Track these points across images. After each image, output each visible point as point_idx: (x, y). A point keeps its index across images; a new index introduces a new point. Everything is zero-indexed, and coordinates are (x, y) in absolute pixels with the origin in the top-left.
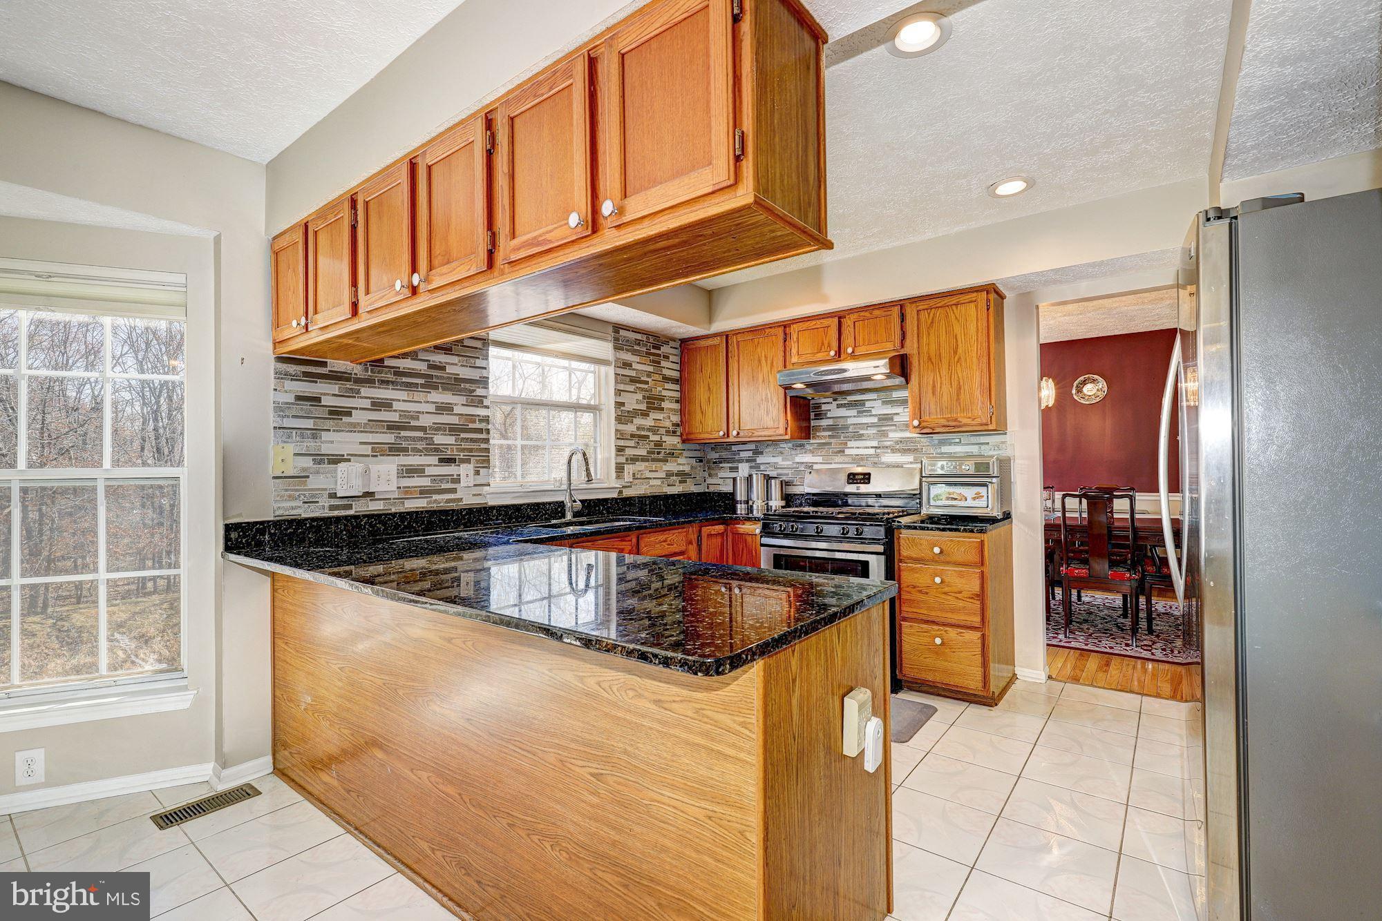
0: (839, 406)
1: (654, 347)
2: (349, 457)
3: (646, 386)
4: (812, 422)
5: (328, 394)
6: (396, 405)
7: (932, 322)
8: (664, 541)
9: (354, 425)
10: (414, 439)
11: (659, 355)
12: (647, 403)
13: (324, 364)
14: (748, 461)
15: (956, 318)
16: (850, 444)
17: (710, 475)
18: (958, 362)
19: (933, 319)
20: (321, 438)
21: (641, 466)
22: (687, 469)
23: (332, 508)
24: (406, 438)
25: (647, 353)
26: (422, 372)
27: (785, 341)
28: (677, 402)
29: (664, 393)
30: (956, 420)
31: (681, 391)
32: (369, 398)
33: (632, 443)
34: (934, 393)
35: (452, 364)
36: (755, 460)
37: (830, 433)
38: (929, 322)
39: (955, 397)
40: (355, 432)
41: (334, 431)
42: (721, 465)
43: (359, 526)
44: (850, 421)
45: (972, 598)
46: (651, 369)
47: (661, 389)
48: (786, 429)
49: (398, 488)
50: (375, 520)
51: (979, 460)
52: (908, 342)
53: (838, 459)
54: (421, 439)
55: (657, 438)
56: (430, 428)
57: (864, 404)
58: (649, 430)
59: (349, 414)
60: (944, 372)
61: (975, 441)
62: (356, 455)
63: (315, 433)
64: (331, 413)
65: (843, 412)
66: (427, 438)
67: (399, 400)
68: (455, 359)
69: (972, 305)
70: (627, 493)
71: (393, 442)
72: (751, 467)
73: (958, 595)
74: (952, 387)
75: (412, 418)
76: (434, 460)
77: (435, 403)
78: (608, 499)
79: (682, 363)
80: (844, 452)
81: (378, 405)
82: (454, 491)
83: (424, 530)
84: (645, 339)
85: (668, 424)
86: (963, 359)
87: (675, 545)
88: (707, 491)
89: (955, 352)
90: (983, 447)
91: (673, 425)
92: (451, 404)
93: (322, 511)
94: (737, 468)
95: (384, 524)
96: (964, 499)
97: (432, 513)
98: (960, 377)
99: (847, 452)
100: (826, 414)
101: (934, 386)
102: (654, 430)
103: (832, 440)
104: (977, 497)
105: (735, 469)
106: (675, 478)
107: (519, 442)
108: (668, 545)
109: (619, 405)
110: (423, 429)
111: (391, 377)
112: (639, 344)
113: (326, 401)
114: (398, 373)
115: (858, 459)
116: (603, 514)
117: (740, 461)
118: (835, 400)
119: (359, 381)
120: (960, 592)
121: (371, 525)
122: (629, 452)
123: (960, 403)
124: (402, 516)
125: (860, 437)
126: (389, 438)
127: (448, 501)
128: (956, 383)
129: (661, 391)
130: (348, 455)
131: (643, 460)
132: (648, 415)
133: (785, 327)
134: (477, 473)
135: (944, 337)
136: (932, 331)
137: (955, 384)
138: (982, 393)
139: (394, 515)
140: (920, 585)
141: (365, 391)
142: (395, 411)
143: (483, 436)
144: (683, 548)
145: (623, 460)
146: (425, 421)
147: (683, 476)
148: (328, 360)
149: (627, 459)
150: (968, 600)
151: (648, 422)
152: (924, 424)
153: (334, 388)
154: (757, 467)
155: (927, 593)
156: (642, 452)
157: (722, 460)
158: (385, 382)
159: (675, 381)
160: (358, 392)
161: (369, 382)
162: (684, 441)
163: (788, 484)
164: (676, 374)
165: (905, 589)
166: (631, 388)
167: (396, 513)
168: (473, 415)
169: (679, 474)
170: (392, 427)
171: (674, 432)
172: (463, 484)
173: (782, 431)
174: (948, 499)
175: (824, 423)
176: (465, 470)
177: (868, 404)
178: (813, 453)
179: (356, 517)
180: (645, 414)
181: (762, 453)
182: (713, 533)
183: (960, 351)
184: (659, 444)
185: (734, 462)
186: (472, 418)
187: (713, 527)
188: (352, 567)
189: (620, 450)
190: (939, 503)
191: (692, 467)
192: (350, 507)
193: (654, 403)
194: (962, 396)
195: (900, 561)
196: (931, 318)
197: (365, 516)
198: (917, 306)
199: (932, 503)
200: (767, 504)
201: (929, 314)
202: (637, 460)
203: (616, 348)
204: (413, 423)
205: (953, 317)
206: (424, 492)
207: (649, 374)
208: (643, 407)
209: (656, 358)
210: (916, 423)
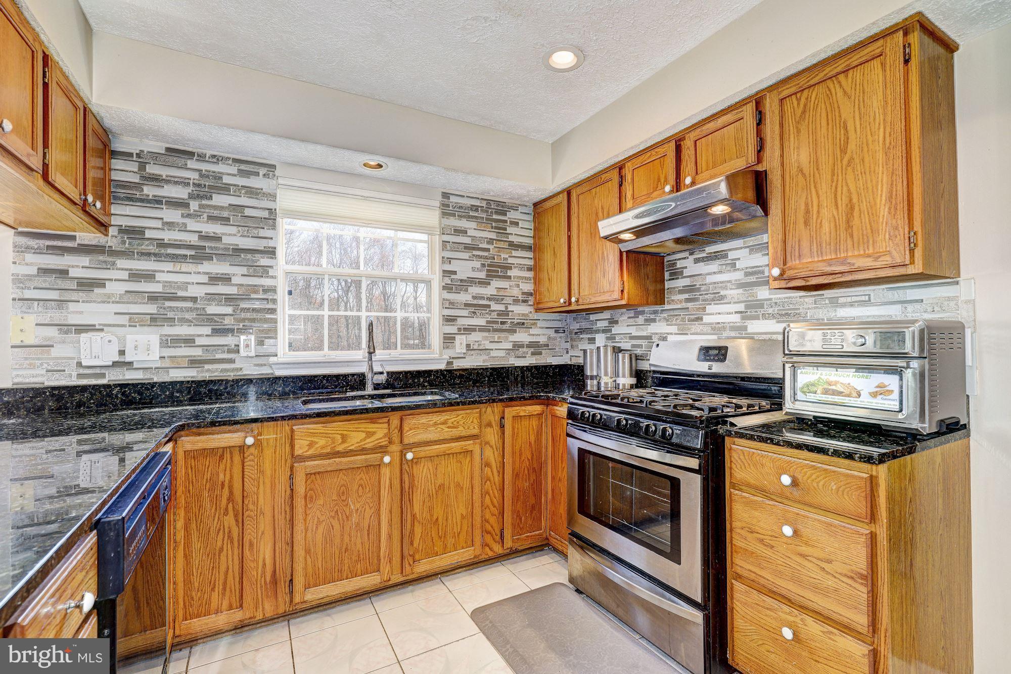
0: (697, 261)
1: (497, 213)
2: (101, 327)
3: (485, 254)
4: (666, 283)
5: (77, 266)
6: (159, 277)
7: (804, 112)
8: (443, 424)
9: (109, 296)
10: (182, 309)
11: (506, 221)
12: (488, 271)
13: (73, 238)
14: (604, 331)
15: (845, 92)
16: (710, 309)
17: (572, 347)
18: (849, 164)
19: (805, 106)
20: (67, 308)
21: (475, 337)
22: (542, 340)
23: (80, 376)
24: (171, 309)
25: (487, 219)
26: (192, 243)
27: (621, 185)
28: (529, 269)
29: (510, 261)
30: (843, 262)
31: (535, 259)
32: (126, 270)
33: (465, 313)
34: (806, 223)
35: (230, 235)
36: (610, 331)
37: (686, 296)
38: (799, 112)
39: (843, 225)
40: (109, 302)
41: (83, 302)
42: (581, 336)
43: (110, 395)
44: (710, 279)
45: (852, 578)
46: (493, 236)
47: (506, 256)
48: (622, 291)
49: (161, 357)
50: (129, 389)
51: (885, 328)
52: (767, 153)
53: (696, 327)
54: (190, 310)
55: (501, 308)
56: (202, 298)
57: (726, 256)
58: (489, 299)
59: (103, 286)
60: (824, 187)
61: (896, 298)
62: (110, 325)
63: (61, 303)
64: (79, 284)
65: (702, 268)
66: (197, 309)
67: (163, 272)
68: (233, 230)
69: (876, 63)
70: (457, 365)
71: (156, 312)
72: (608, 338)
73: (824, 565)
74: (837, 208)
75: (179, 288)
76: (207, 330)
77: (207, 273)
78: (431, 371)
79: (536, 229)
80: (701, 319)
81: (136, 276)
82: (232, 361)
83: (191, 399)
84: (484, 205)
85: (516, 292)
86: (857, 161)
87: (461, 428)
88: (569, 363)
89: (844, 151)
90: (910, 308)
91: (523, 293)
92: (228, 275)
93: (68, 379)
94: (594, 339)
95: (140, 393)
96: (855, 394)
97: (199, 383)
98: (853, 189)
99: (706, 319)
100: (682, 272)
101: (807, 212)
102: (497, 299)
103: (689, 305)
104: (881, 391)
105: (592, 340)
106: (525, 349)
107: (326, 313)
108: (448, 427)
109: (447, 273)
110: (194, 299)
111: (153, 249)
112: (477, 210)
113: (73, 273)
114: (161, 244)
115: (717, 328)
116: (424, 386)
117: (597, 331)
118: (691, 254)
119: (113, 253)
120: (829, 562)
121: (123, 394)
122: (462, 322)
123: (852, 236)
124: (163, 386)
125: (719, 299)
126: (152, 308)
127: (222, 371)
128: (845, 200)
129: (506, 259)
130: (100, 325)
131: (480, 330)
132: (489, 284)
133: (620, 169)
134: (260, 343)
135: (824, 130)
136: (803, 127)
137: (843, 202)
138: (893, 211)
139: (153, 385)
140: (761, 531)
141: (121, 263)
142: (159, 282)
143: (270, 306)
144: (476, 431)
145: (451, 329)
146: (192, 291)
147: (536, 348)
148: (77, 234)
149: (459, 329)
150: (845, 579)
151: (490, 291)
152: (789, 273)
153: (85, 260)
154: (612, 338)
155: (772, 547)
156: (481, 321)
157: (582, 331)
158: (147, 255)
159: (528, 248)
160: (114, 264)
161: (127, 254)
162: (537, 310)
163: (637, 358)
164: (530, 241)
165: (739, 531)
166: (466, 255)
167: (156, 383)
168: (255, 286)
169: (531, 345)
170: (153, 298)
171: (524, 301)
172: (243, 352)
173: (617, 295)
174: (826, 392)
175: (681, 283)
176: (247, 342)
177: (732, 255)
178: (667, 321)
179: (108, 386)
180: (484, 283)
181: (617, 322)
182: (522, 414)
183: (852, 146)
184: (505, 313)
185: (592, 333)
186: (254, 288)
187: (523, 408)
188: (106, 435)
189: (450, 320)
190: (811, 397)
191: (549, 338)
192: (103, 376)
193: (497, 270)
194: (856, 222)
195: (733, 486)
196: (802, 106)
197: (116, 386)
198: (780, 93)
199: (800, 396)
200: (615, 381)
201: (799, 100)
202: (474, 330)
203: (444, 214)
204: (181, 293)
205: (840, 93)
206: (194, 362)
207: (490, 241)
208: (482, 275)
209: (501, 225)
210: (776, 272)
